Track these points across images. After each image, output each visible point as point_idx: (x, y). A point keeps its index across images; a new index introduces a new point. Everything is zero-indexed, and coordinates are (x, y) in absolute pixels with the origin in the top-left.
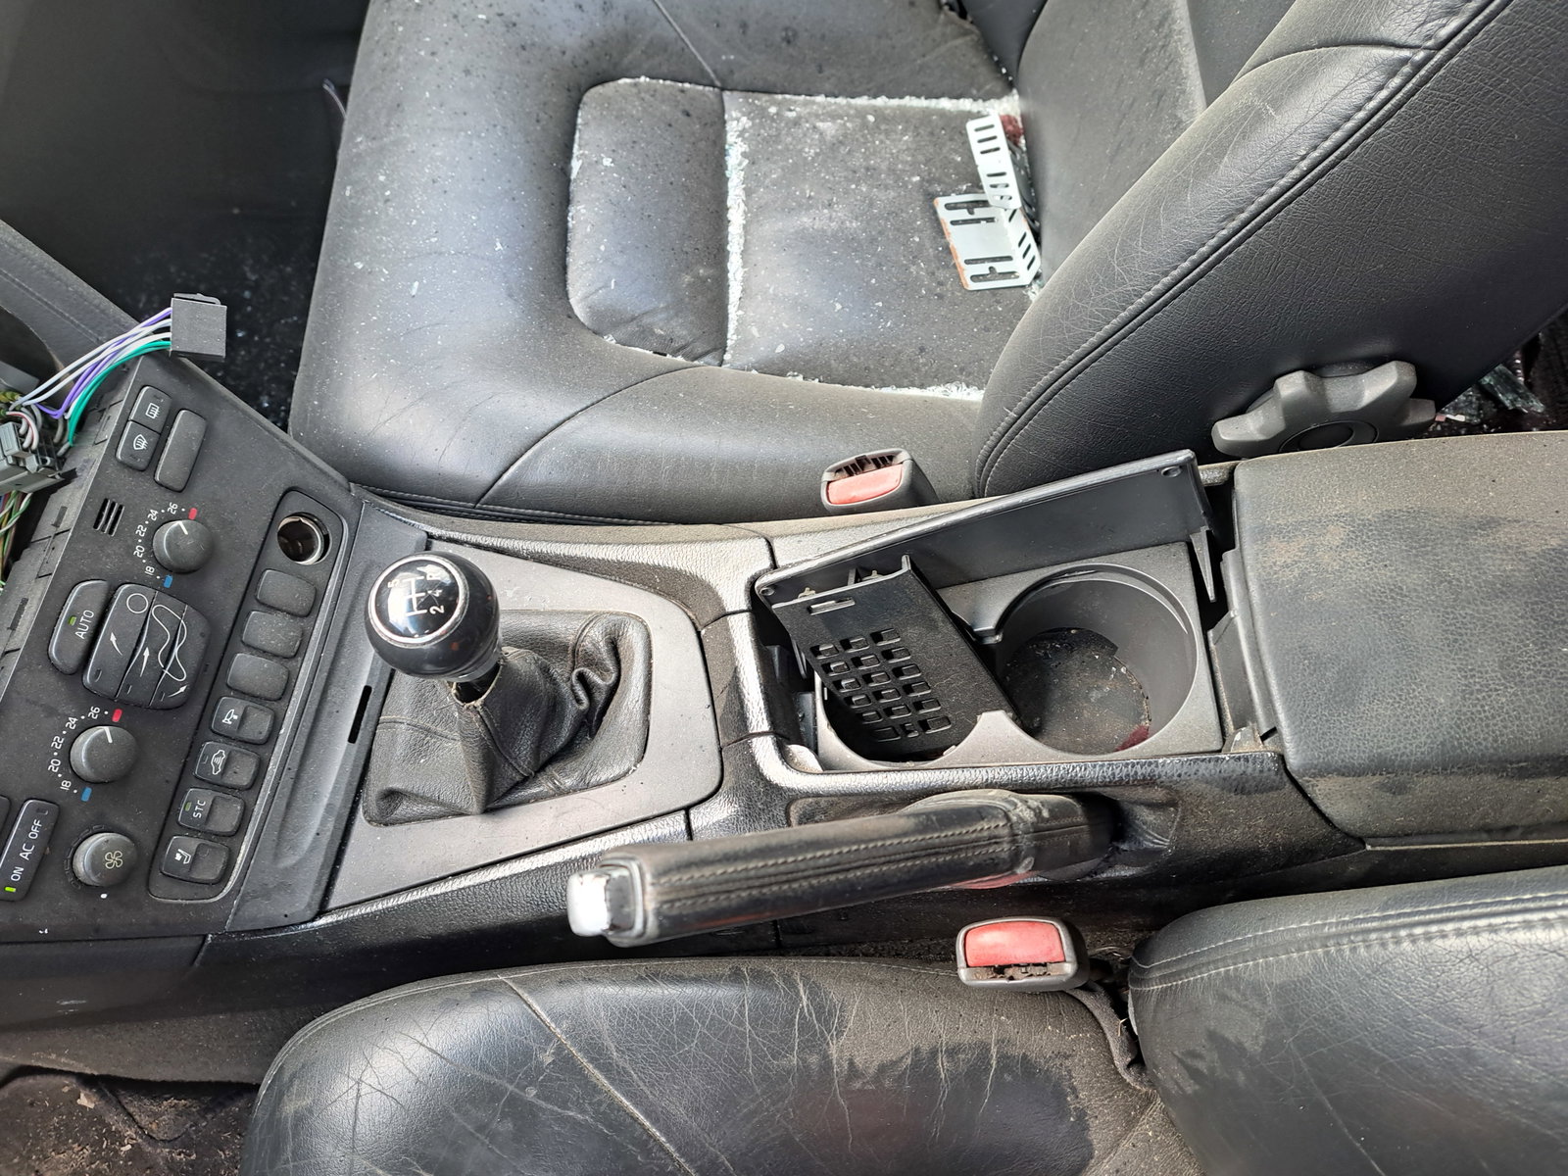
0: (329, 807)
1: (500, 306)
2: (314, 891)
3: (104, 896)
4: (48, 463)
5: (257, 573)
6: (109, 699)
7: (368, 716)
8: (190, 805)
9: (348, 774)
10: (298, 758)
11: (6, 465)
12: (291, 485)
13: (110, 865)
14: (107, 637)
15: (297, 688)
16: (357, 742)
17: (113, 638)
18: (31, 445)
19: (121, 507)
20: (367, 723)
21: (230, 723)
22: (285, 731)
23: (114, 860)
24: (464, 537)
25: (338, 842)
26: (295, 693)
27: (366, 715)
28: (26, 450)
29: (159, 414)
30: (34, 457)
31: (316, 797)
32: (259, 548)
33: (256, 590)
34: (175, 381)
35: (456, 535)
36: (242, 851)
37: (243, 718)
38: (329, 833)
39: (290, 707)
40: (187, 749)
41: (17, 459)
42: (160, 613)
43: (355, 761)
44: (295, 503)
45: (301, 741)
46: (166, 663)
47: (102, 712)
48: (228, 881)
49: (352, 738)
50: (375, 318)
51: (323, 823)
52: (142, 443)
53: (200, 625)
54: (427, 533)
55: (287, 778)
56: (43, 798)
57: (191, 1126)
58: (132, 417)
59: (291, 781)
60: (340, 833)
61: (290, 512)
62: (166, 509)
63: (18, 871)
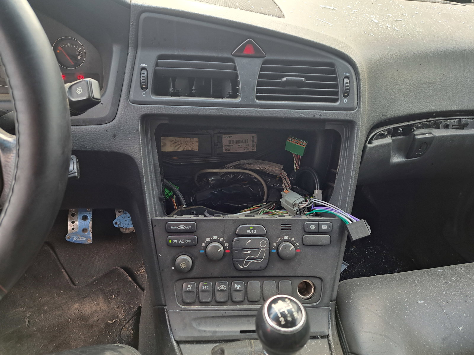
0: (215, 332)
1: (436, 336)
2: (185, 337)
3: (173, 268)
4: (297, 212)
5: (288, 278)
6: (232, 247)
7: (252, 335)
8: (206, 284)
9: (228, 335)
10: (230, 315)
11: (292, 203)
12: (323, 279)
13: (181, 265)
14: (250, 239)
15: (254, 306)
16: (241, 334)
17: (250, 241)
18: (300, 206)
19: (291, 229)
20: (249, 335)
21: (236, 287)
22: (238, 307)
23: (183, 266)
24: (333, 349)
25: (204, 339)
26: (253, 306)
27: (251, 334)
28: (298, 206)
29: (324, 229)
30: (298, 208)
31: (218, 326)
32: (297, 275)
33: (283, 280)
34: (338, 230)
35: (333, 346)
36: (195, 307)
37: (238, 291)
38: (206, 335)
39: (247, 306)
40: (224, 276)
41: (295, 204)
42: (263, 251)
43: (234, 335)
44: (317, 282)
45: (236, 313)
46: (248, 259)
47: (227, 246)
48: (185, 306)
49: (242, 332)
50: (400, 292)
51: (209, 332)
52: (313, 228)
53: (263, 266)
54: (329, 335)
55: (223, 313)
56: (198, 240)
57: (124, 340)
58: (319, 222)
59: (221, 315)
60: (207, 339)
61: (313, 282)
62: (296, 242)
63: (176, 241)
